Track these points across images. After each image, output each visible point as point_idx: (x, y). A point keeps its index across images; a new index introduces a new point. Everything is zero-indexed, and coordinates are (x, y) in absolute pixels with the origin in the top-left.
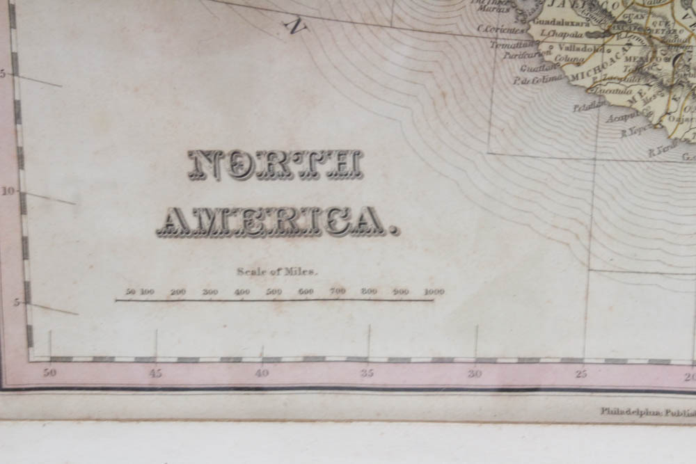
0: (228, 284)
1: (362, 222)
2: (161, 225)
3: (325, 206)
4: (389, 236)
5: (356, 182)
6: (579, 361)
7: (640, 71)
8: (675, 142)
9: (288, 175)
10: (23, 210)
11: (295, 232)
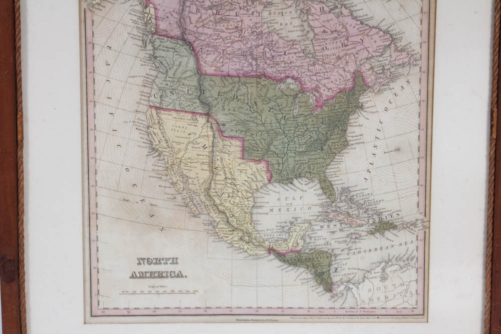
0: (146, 289)
1: (178, 275)
2: (131, 276)
3: (169, 271)
4: (185, 278)
5: (176, 265)
6: (231, 308)
7: (241, 239)
8: (250, 255)
9: (161, 264)
10: (98, 272)
11: (162, 277)
